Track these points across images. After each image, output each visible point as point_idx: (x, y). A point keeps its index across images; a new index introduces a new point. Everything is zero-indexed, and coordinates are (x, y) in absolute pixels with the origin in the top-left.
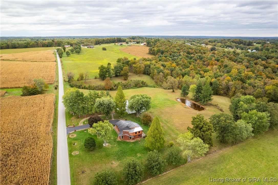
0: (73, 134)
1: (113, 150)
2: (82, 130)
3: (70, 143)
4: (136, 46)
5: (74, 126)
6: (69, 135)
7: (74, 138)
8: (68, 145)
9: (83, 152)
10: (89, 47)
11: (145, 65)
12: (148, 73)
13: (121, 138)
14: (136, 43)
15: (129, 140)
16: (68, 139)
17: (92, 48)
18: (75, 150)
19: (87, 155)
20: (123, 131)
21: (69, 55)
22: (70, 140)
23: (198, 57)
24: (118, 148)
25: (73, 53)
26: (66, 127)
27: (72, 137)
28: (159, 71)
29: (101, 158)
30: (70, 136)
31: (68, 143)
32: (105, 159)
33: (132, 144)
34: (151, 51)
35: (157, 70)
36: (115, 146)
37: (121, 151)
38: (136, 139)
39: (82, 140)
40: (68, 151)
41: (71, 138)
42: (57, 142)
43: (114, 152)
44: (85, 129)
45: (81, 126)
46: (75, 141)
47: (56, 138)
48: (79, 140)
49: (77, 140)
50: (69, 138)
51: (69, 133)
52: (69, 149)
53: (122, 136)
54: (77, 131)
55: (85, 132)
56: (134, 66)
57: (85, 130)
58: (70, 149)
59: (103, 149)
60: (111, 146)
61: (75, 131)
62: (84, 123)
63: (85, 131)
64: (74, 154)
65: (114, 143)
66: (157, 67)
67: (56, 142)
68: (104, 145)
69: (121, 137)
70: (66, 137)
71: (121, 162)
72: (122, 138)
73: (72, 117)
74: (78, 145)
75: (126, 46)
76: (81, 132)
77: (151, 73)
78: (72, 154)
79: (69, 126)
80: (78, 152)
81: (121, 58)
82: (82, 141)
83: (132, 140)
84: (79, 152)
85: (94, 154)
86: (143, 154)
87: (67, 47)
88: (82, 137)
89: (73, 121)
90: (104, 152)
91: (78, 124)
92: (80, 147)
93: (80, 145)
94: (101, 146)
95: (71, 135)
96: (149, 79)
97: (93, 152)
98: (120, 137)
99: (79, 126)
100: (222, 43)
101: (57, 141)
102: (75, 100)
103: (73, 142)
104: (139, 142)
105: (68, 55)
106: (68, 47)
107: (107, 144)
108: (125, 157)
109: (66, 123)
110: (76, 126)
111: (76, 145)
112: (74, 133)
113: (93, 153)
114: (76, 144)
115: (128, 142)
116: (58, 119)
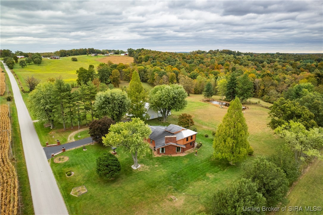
0: (62, 157)
1: (156, 174)
2: (77, 148)
3: (60, 174)
4: (116, 56)
5: (59, 143)
6: (52, 160)
7: (65, 163)
8: (56, 177)
9: (95, 187)
10: (54, 58)
11: (139, 70)
12: (144, 80)
13: (161, 152)
14: (114, 54)
15: (176, 153)
16: (52, 166)
17: (58, 58)
18: (76, 184)
19: (107, 191)
20: (166, 137)
21: (24, 66)
22: (58, 167)
23: (198, 62)
24: (164, 168)
25: (29, 64)
26: (42, 148)
27: (60, 162)
28: (160, 73)
29: (142, 193)
30: (56, 161)
31: (55, 174)
32: (149, 192)
33: (185, 158)
34: (138, 59)
35: (158, 74)
36: (156, 166)
37: (173, 173)
38: (187, 151)
39: (83, 165)
40: (60, 189)
41: (59, 164)
42: (28, 175)
43: (160, 177)
44: (82, 146)
45: (73, 143)
46: (70, 168)
47: (24, 167)
48: (77, 164)
49: (73, 165)
50: (53, 164)
51: (53, 155)
52: (61, 184)
53: (163, 149)
54: (67, 150)
55: (85, 152)
56: (124, 71)
57: (84, 147)
58: (63, 185)
59: (136, 176)
60: (148, 167)
61: (64, 150)
62: (76, 137)
63: (84, 150)
64: (76, 194)
65: (151, 162)
66: (157, 70)
67: (24, 176)
68: (134, 167)
69: (161, 150)
70: (48, 164)
71: (186, 194)
72: (163, 151)
73: (50, 131)
74: (78, 175)
75: (102, 56)
76: (76, 151)
77: (148, 79)
78: (72, 193)
79: (47, 144)
80: (85, 188)
81: (103, 63)
82: (85, 165)
83: (181, 153)
84: (87, 188)
85: (121, 187)
86: (217, 172)
87: (20, 58)
88: (81, 160)
89: (53, 137)
90: (140, 180)
91: (66, 140)
92: (84, 177)
93: (83, 175)
94: (128, 170)
95: (58, 158)
96: (147, 86)
97: (118, 184)
98: (159, 150)
99: (69, 143)
100: (211, 54)
101: (27, 173)
102: (55, 98)
103: (66, 170)
104: (195, 155)
105: (22, 66)
106: (22, 58)
107: (139, 166)
108: (188, 183)
109: (41, 141)
110: (63, 144)
111: (74, 176)
112: (62, 155)
113: (118, 186)
114: (73, 173)
115: (177, 157)
116: (21, 136)
